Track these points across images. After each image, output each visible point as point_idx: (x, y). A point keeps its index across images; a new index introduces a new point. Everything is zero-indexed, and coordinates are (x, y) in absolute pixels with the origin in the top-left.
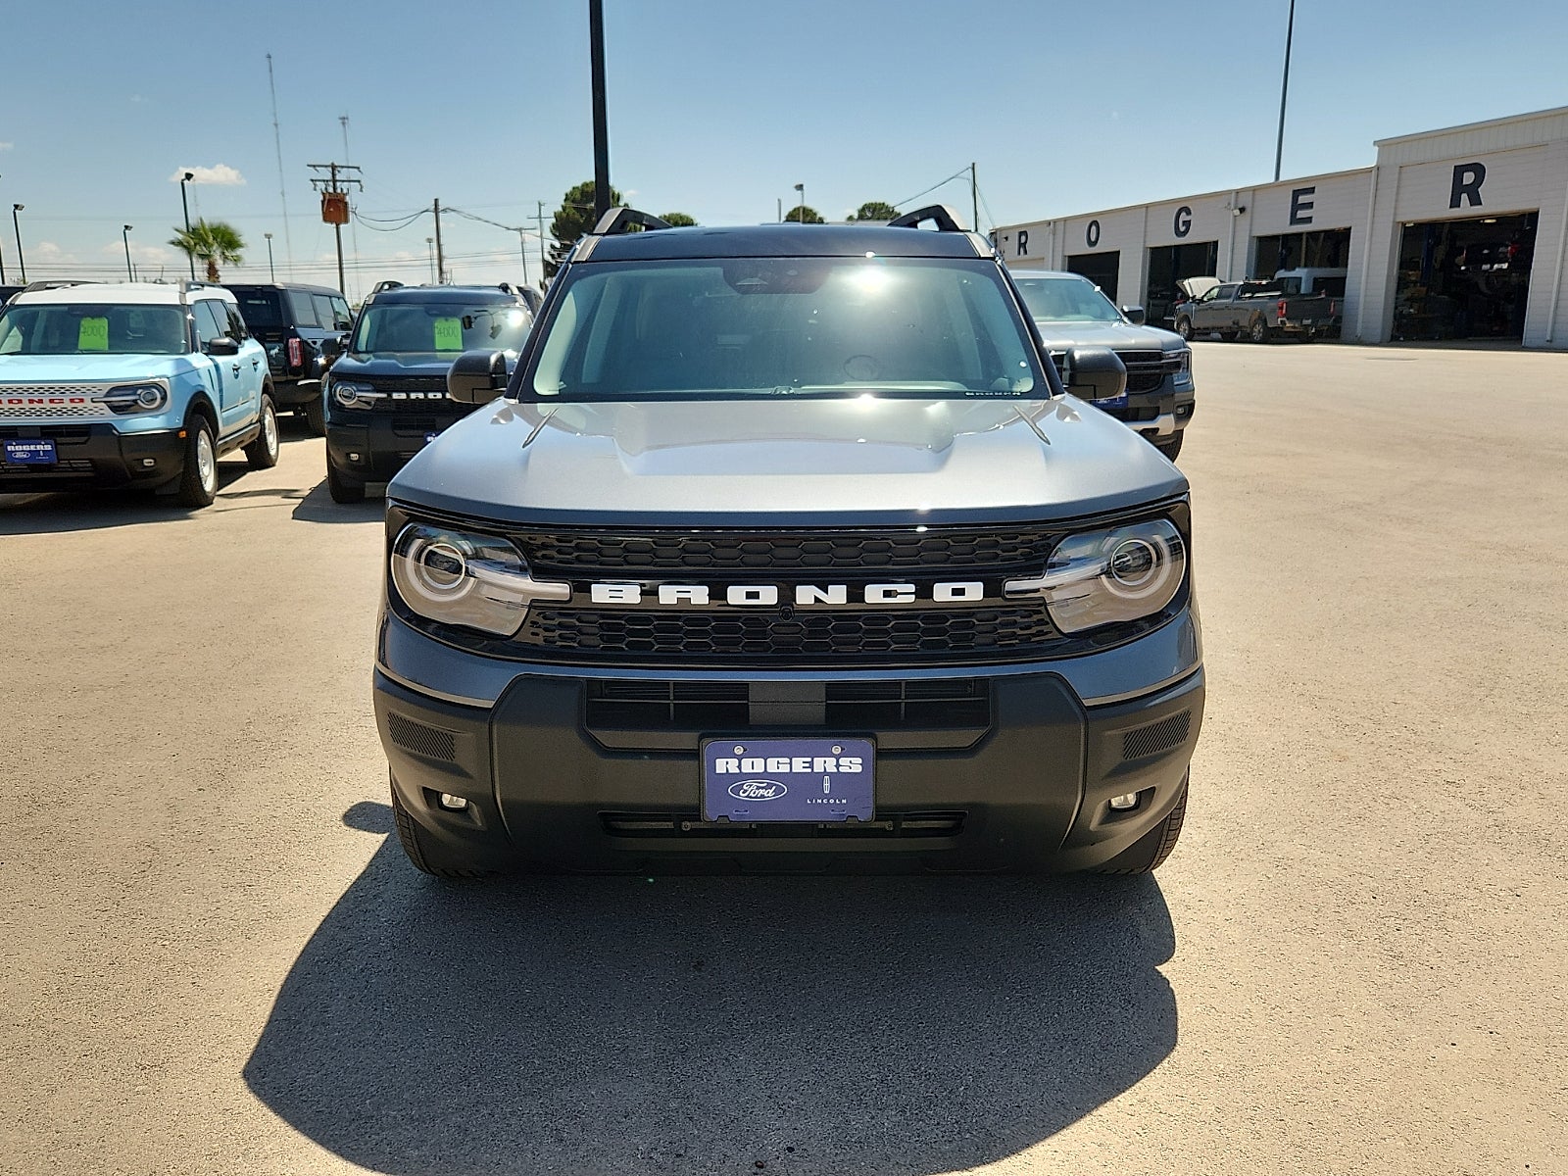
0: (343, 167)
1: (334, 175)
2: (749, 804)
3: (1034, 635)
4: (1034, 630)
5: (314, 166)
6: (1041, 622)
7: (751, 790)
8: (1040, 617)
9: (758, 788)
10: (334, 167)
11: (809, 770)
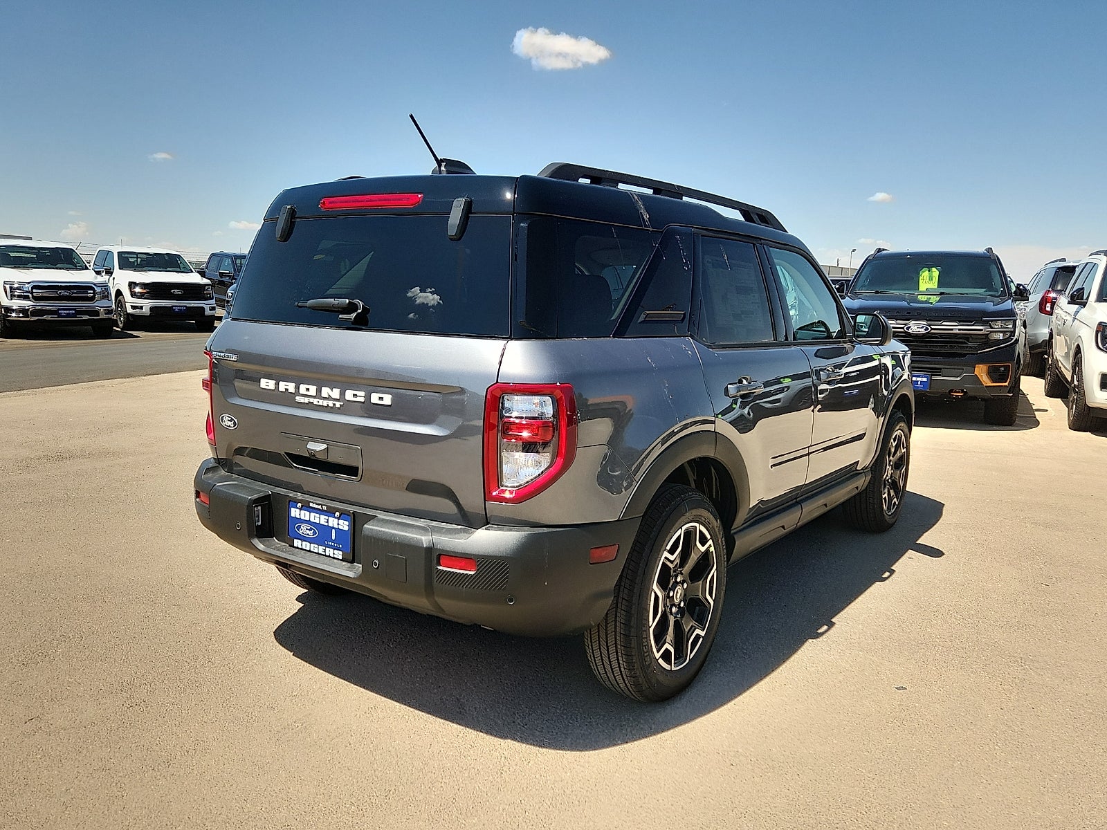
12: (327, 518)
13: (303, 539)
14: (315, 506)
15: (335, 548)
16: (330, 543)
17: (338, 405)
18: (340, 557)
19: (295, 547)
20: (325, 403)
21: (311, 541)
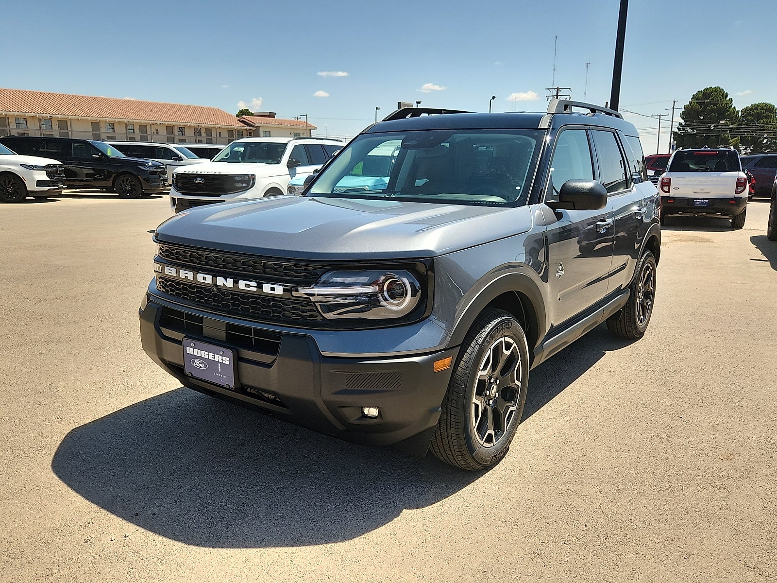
0: (562, 88)
1: (557, 93)
2: (196, 368)
3: (308, 316)
4: (308, 314)
5: (549, 89)
6: (312, 310)
7: (198, 364)
8: (311, 308)
9: (200, 363)
10: (558, 89)
11: (214, 359)
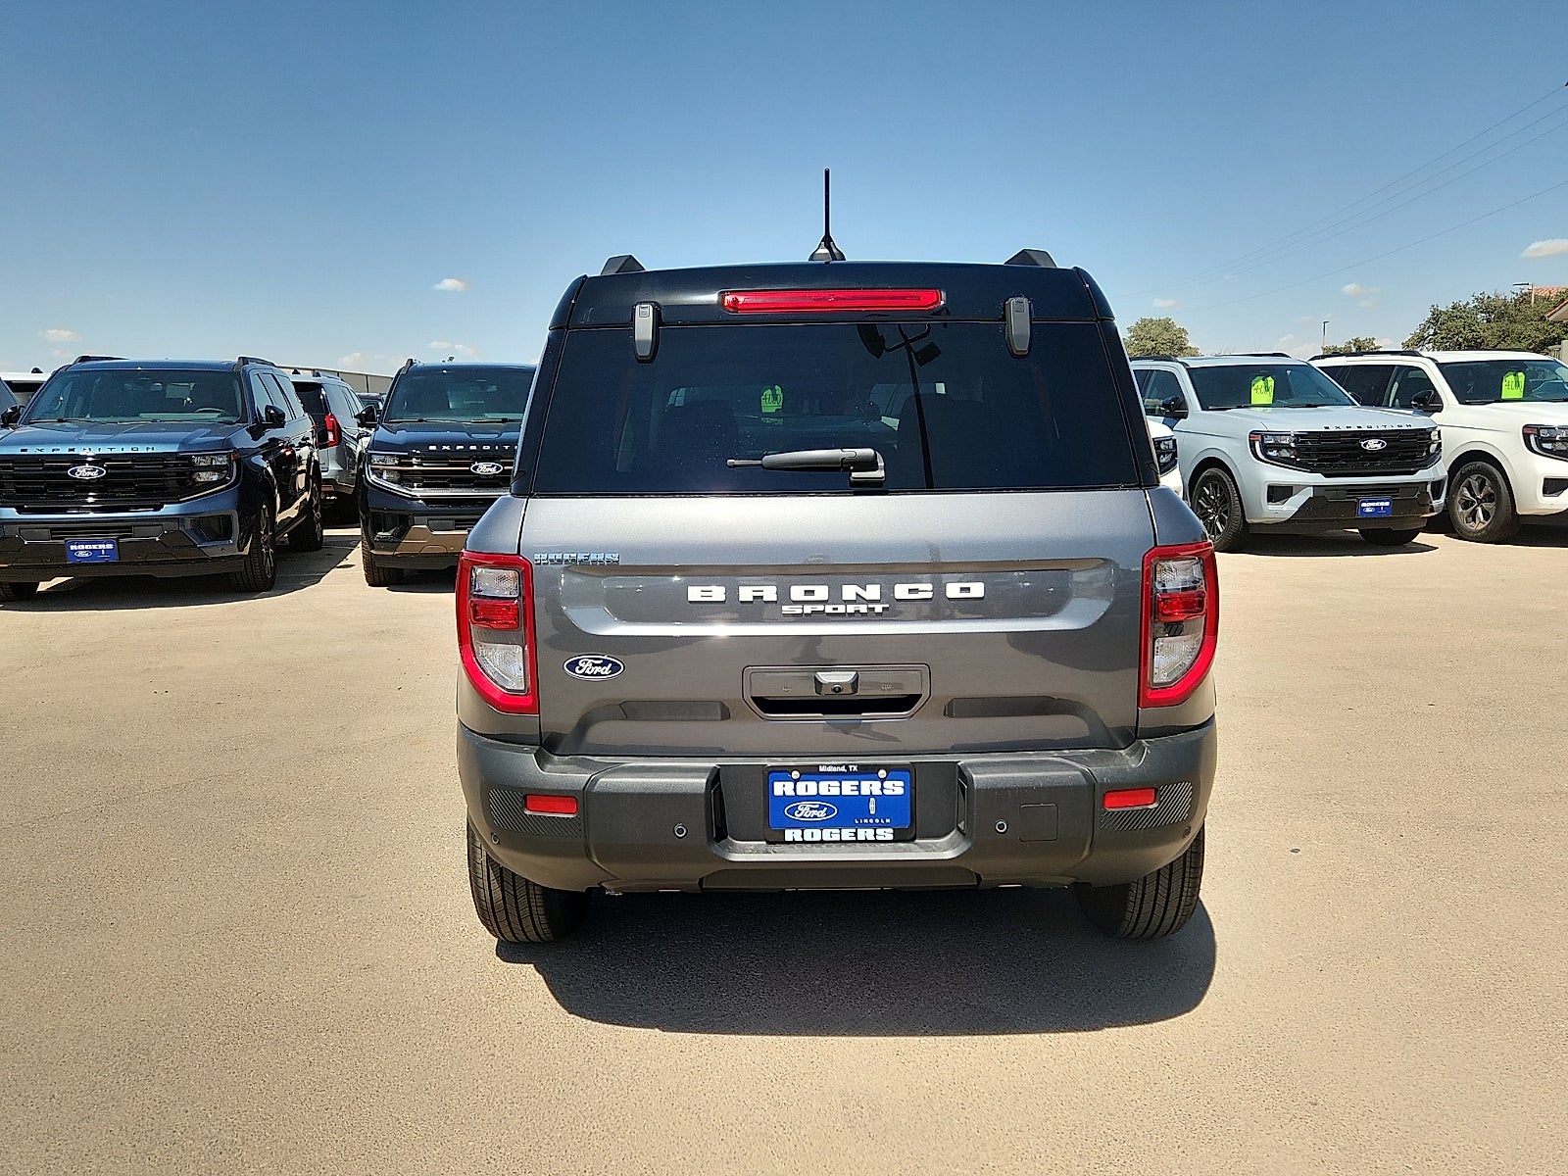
12: (857, 783)
13: (802, 825)
14: (830, 769)
15: (875, 827)
16: (866, 821)
17: (878, 608)
18: (891, 837)
19: (789, 843)
20: (851, 609)
21: (822, 825)
